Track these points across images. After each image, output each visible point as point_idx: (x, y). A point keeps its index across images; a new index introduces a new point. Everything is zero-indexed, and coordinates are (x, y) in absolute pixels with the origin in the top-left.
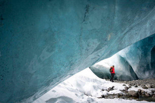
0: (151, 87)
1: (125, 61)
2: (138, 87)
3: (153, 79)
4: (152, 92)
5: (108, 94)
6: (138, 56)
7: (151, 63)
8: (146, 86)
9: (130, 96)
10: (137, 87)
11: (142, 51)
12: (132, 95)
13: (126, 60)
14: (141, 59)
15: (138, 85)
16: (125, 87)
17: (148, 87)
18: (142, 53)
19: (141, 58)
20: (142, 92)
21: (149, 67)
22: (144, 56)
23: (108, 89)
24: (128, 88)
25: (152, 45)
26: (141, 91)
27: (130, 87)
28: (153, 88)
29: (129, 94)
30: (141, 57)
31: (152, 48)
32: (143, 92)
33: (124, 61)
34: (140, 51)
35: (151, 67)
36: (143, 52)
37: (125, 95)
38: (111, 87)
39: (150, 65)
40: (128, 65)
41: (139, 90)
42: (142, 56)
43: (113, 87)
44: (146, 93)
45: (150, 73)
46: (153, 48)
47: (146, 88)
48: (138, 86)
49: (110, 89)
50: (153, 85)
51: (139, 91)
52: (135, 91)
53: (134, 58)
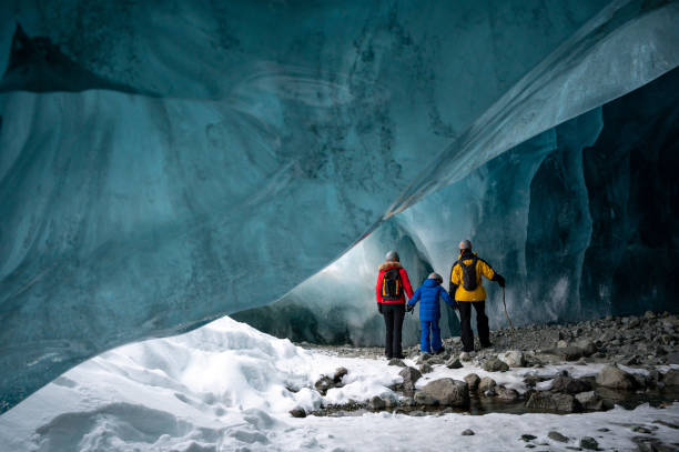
0: (524, 364)
1: (401, 234)
2: (462, 366)
3: (530, 327)
4: (526, 381)
5: (322, 407)
6: (468, 205)
7: (528, 244)
8: (502, 357)
9: (432, 405)
10: (457, 365)
11: (491, 181)
12: (442, 403)
13: (406, 228)
14: (481, 221)
15: (464, 360)
16: (401, 369)
17: (508, 363)
18: (489, 192)
19: (484, 217)
20: (482, 385)
21: (516, 266)
22: (495, 209)
23: (318, 384)
24: (415, 375)
25: (540, 148)
26: (478, 381)
27: (427, 369)
28: (532, 366)
29: (423, 398)
30: (481, 215)
31: (535, 167)
32: (486, 388)
33: (394, 234)
34: (482, 178)
35: (528, 266)
36: (494, 184)
37: (409, 403)
38: (332, 376)
39: (522, 256)
40: (415, 258)
41: (470, 376)
42: (486, 203)
43: (343, 372)
44: (502, 386)
45: (518, 300)
46: (542, 165)
47: (502, 368)
48: (463, 363)
49: (325, 383)
50: (531, 353)
51: (471, 382)
52: (453, 382)
53: (446, 215)
